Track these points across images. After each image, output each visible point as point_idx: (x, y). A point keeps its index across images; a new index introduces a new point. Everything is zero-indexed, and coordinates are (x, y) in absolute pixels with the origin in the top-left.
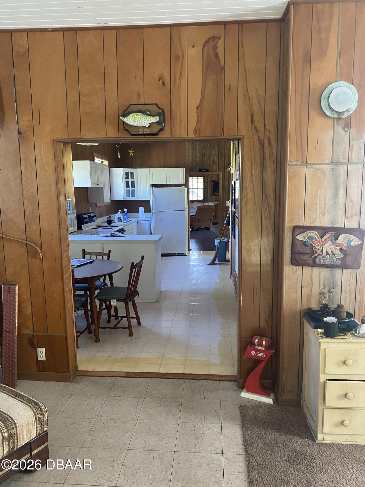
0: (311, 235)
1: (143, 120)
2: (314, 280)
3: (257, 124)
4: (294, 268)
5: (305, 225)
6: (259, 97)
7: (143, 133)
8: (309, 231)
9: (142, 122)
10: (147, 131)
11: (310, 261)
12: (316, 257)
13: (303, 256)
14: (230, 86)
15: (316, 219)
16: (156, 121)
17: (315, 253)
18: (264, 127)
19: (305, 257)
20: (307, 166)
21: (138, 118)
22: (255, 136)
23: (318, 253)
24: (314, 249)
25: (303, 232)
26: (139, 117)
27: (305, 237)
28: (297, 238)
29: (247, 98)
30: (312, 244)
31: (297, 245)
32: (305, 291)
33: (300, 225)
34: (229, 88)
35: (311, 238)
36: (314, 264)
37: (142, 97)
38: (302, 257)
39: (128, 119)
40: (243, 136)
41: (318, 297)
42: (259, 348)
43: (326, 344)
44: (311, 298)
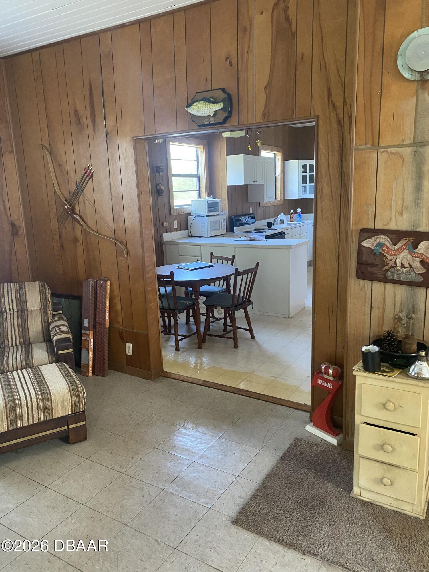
0: (381, 241)
1: (207, 108)
2: (387, 300)
3: (334, 99)
4: (362, 282)
5: (376, 228)
6: (338, 64)
7: (208, 123)
8: (378, 235)
9: (205, 111)
10: (212, 121)
11: (380, 275)
12: (387, 270)
13: (371, 267)
14: (303, 55)
15: (391, 220)
16: (220, 108)
17: (386, 265)
18: (344, 101)
19: (375, 270)
20: (379, 150)
21: (201, 107)
22: (332, 114)
23: (390, 265)
24: (384, 259)
25: (371, 237)
26: (203, 105)
27: (374, 244)
28: (362, 244)
29: (324, 66)
30: (383, 252)
31: (363, 253)
32: (376, 313)
33: (369, 227)
34: (302, 58)
35: (381, 245)
36: (386, 280)
37: (209, 82)
38: (369, 269)
39: (192, 109)
40: (318, 116)
41: (392, 323)
42: (326, 377)
43: (363, 378)
44: (383, 323)
